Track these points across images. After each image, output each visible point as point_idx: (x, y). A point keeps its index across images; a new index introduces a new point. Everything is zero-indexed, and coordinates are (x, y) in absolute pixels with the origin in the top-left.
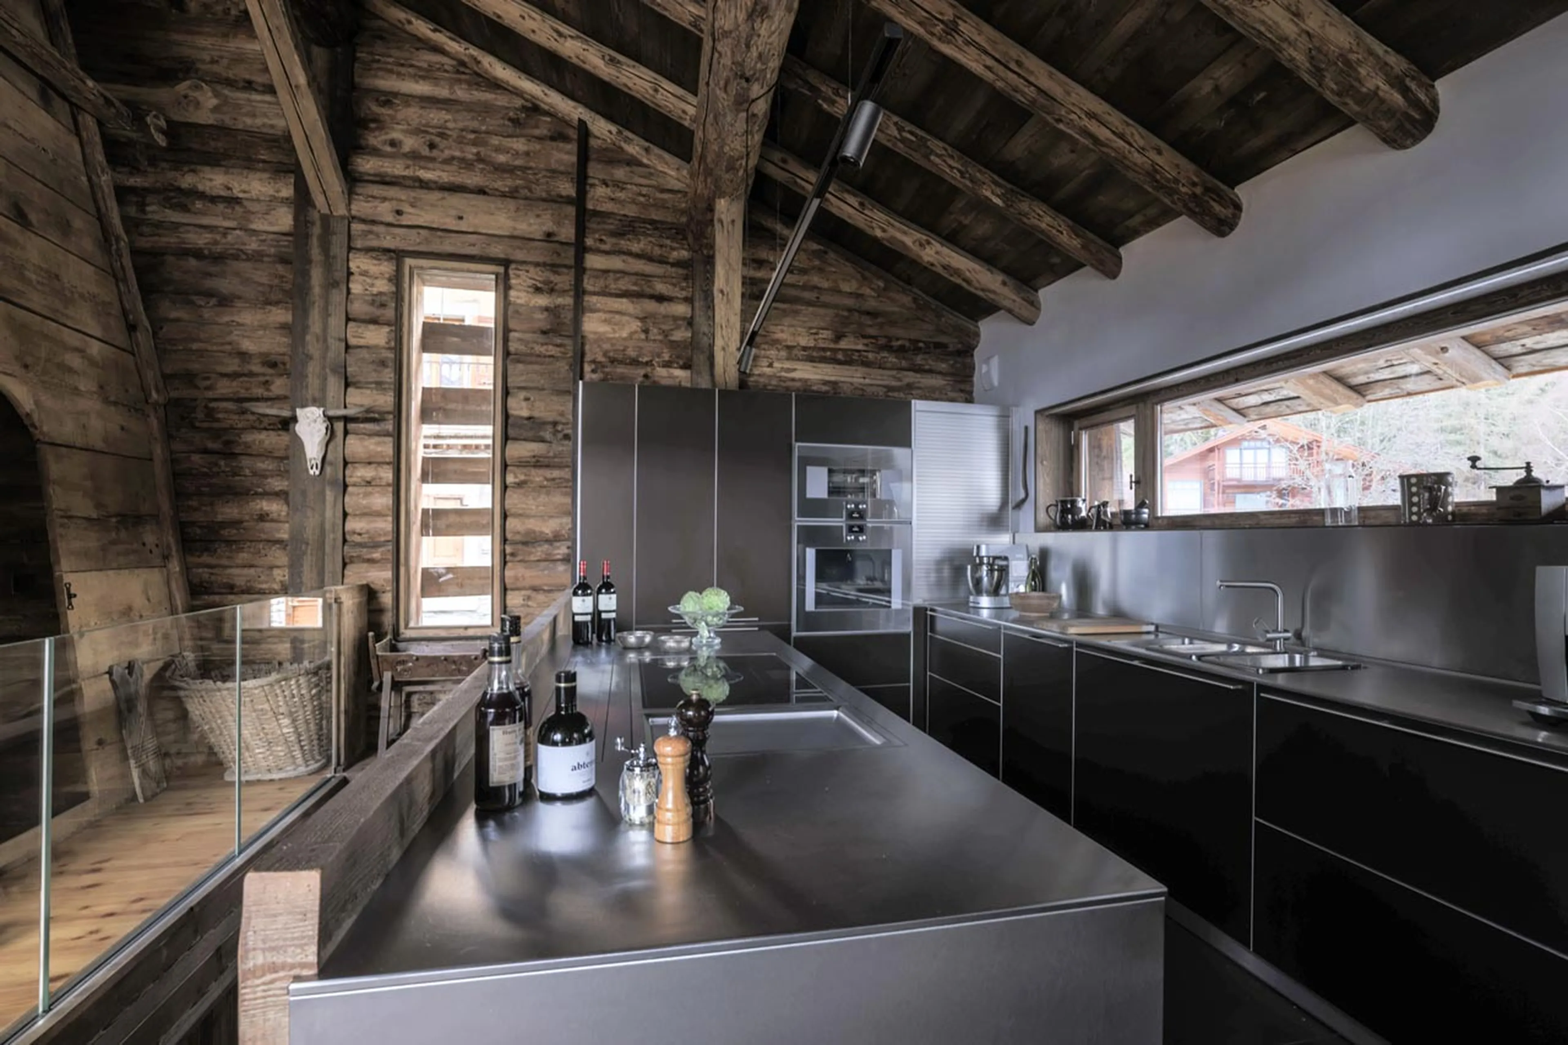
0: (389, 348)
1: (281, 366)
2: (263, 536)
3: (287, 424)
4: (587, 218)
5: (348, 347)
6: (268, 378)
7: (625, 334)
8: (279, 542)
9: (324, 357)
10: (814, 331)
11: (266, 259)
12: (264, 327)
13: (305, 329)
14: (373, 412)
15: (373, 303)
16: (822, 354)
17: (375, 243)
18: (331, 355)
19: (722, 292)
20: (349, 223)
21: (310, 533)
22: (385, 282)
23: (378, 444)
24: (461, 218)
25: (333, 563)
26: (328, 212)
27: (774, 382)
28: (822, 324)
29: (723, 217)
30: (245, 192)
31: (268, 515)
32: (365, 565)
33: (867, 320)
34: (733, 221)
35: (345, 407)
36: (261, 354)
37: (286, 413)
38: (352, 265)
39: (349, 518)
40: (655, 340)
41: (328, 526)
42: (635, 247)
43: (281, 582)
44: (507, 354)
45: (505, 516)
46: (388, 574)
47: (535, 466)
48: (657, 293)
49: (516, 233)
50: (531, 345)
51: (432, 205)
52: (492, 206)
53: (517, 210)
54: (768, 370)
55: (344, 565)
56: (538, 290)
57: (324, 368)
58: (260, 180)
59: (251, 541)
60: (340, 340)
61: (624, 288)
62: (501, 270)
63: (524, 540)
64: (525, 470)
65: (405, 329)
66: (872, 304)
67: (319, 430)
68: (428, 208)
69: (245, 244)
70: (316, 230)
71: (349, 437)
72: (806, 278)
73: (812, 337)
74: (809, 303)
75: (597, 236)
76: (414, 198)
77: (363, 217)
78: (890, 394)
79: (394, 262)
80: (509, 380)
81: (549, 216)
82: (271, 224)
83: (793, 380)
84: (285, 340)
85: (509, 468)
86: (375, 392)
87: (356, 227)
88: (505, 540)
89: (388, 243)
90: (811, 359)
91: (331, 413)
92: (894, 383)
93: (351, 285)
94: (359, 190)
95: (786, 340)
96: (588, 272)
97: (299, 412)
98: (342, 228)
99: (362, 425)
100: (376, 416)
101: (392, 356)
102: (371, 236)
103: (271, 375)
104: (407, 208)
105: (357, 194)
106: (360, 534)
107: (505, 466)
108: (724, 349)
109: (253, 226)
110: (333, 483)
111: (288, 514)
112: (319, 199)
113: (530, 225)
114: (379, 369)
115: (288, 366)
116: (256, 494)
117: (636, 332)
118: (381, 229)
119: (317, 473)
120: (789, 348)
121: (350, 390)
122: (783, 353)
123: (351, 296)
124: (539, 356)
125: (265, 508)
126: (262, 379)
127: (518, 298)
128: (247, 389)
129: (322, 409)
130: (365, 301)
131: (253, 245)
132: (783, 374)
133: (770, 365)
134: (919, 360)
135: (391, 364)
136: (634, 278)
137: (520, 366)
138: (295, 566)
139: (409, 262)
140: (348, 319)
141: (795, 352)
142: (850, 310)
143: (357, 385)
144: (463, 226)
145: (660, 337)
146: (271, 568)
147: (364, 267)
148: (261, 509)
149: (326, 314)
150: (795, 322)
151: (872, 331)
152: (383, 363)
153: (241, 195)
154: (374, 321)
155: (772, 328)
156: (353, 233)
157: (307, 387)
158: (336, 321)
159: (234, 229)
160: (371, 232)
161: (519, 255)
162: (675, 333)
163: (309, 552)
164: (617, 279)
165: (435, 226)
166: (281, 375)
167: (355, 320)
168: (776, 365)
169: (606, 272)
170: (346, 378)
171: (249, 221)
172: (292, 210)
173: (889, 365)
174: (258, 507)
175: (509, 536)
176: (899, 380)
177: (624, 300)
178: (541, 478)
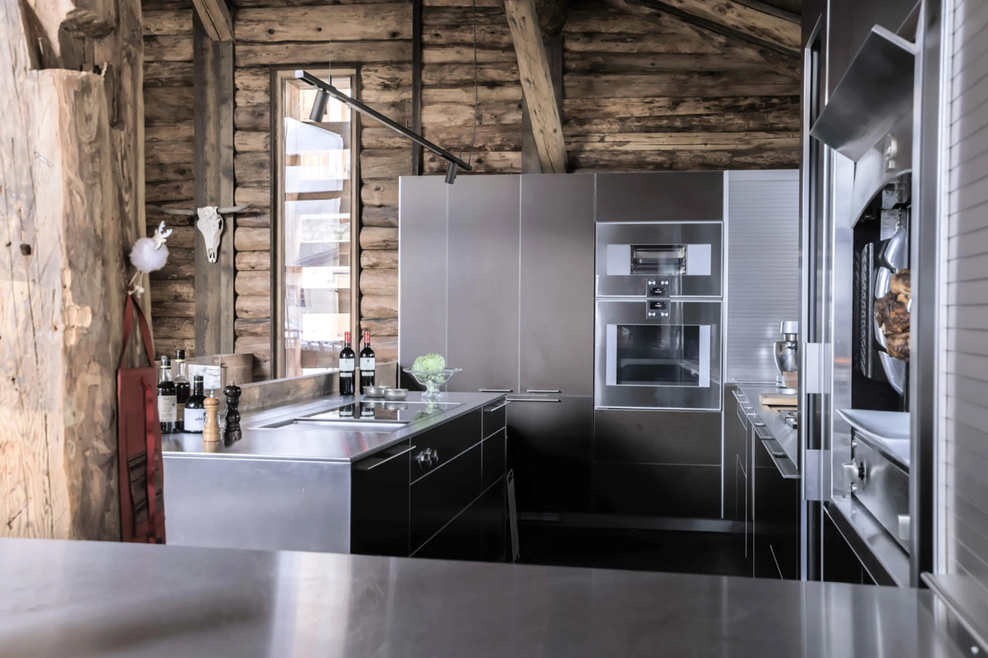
0: (267, 152)
1: (188, 172)
2: (178, 314)
3: (193, 220)
4: (424, 15)
5: (235, 153)
6: (178, 184)
7: (460, 122)
8: (188, 318)
9: (218, 163)
10: (648, 100)
11: (176, 84)
12: (174, 141)
13: (204, 139)
14: (255, 207)
15: (253, 113)
16: (658, 123)
17: (253, 61)
18: (223, 161)
19: (528, 80)
20: (234, 46)
21: (211, 311)
22: (263, 93)
23: (260, 234)
24: (320, 30)
25: (227, 336)
26: (218, 39)
27: (606, 157)
28: (658, 91)
29: (514, 15)
30: (158, 30)
31: (180, 296)
32: (251, 338)
33: (708, 82)
34: (524, 18)
35: (235, 205)
36: (174, 164)
37: (190, 213)
38: (237, 82)
39: (239, 298)
40: (488, 125)
41: (223, 305)
42: (468, 37)
43: (190, 351)
44: (361, 148)
45: (360, 295)
46: (267, 346)
47: (385, 250)
48: (489, 80)
49: (366, 37)
50: (380, 139)
51: (297, 22)
52: (345, 14)
53: (366, 15)
54: (599, 146)
55: (235, 338)
56: (386, 87)
57: (218, 172)
58: (169, 19)
59: (170, 317)
60: (229, 147)
61: (458, 78)
62: (353, 71)
63: (377, 316)
64: (376, 254)
65: (279, 134)
66: (714, 63)
67: (214, 226)
68: (294, 24)
69: (160, 74)
70: (210, 56)
71: (238, 229)
72: (640, 44)
73: (647, 106)
74: (644, 71)
75: (433, 32)
76: (283, 17)
77: (244, 39)
78: (736, 159)
79: (268, 75)
80: (363, 172)
81: (392, 18)
82: (178, 54)
83: (626, 153)
84: (189, 151)
85: (363, 252)
86: (256, 190)
87: (240, 48)
88: (360, 317)
89: (265, 59)
90: (647, 130)
91: (222, 211)
92: (741, 147)
93: (237, 100)
94: (241, 16)
95: (618, 113)
96: (426, 68)
97: (200, 211)
98: (227, 51)
99: (247, 219)
100: (258, 210)
101: (268, 158)
102: (250, 55)
103: (181, 181)
104: (277, 27)
105: (240, 20)
106: (247, 312)
107: (360, 250)
108: (542, 131)
109: (166, 58)
110: (226, 269)
111: (194, 295)
112: (210, 30)
113: (377, 27)
114: (259, 170)
115: (193, 172)
116: (173, 279)
117: (470, 119)
118: (257, 48)
119: (214, 261)
120: (622, 120)
121: (238, 190)
122: (616, 127)
123: (237, 109)
124: (388, 148)
125: (179, 290)
126: (175, 184)
127: (370, 97)
128: (165, 194)
129: (216, 208)
130: (248, 113)
131: (166, 74)
132: (616, 148)
133: (602, 140)
134: (771, 119)
135: (268, 165)
136: (466, 68)
137: (371, 159)
138: (199, 338)
139: (281, 74)
140: (235, 129)
141: (628, 124)
142: (690, 73)
143: (243, 185)
144: (322, 36)
145: (492, 122)
146: (184, 339)
147: (246, 83)
148: (176, 291)
149: (218, 127)
150: (628, 93)
151: (716, 93)
152: (262, 165)
153: (157, 33)
154: (255, 129)
155: (604, 102)
156: (237, 54)
157: (206, 188)
158: (227, 131)
159: (152, 62)
160: (250, 51)
161: (370, 57)
162: (506, 116)
163: (209, 326)
164: (452, 71)
165: (300, 39)
166: (188, 180)
167: (240, 129)
168: (607, 139)
169: (442, 64)
170: (235, 180)
171: (163, 54)
172: (192, 40)
173: (734, 128)
174: (174, 289)
175: (363, 312)
176: (748, 142)
177: (458, 90)
178: (391, 261)
